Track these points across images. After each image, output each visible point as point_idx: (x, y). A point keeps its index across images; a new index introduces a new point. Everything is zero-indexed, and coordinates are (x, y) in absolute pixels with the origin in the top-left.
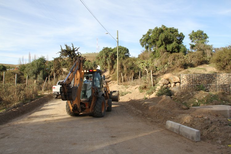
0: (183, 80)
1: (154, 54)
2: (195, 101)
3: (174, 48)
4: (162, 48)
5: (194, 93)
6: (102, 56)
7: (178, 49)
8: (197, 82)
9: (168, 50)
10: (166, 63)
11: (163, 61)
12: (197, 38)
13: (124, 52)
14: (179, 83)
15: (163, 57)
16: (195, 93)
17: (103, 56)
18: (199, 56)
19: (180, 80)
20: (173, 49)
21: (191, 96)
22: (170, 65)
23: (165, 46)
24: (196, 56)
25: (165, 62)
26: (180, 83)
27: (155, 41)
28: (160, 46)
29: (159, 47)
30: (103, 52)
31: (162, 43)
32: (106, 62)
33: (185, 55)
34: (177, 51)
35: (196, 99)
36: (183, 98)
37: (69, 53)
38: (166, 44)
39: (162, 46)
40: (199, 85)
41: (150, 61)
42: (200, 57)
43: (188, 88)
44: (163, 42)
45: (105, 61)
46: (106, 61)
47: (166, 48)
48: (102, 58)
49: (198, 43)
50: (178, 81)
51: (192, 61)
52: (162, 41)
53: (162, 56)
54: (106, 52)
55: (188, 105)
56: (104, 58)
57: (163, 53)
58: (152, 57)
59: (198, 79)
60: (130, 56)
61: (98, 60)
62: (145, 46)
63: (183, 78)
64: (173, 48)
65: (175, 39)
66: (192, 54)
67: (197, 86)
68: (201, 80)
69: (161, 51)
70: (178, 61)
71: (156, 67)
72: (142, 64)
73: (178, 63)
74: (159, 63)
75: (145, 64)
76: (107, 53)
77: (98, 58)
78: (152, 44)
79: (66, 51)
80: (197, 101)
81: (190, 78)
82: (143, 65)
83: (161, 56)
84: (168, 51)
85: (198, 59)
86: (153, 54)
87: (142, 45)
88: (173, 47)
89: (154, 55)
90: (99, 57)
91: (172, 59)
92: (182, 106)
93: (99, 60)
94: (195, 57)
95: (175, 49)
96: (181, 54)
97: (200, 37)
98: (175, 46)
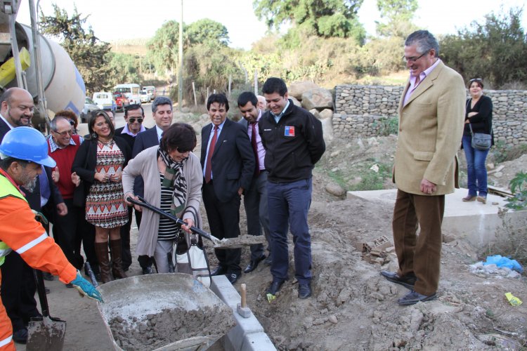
0: (343, 101)
1: (285, 40)
2: (371, 167)
3: (335, 28)
4: (307, 26)
5: (370, 143)
6: (160, 41)
7: (346, 28)
8: (383, 111)
9: (320, 31)
10: (312, 63)
11: (307, 57)
12: (394, 7)
13: (216, 34)
14: (330, 111)
15: (307, 47)
16: (374, 141)
17: (162, 42)
18: (394, 50)
19: (334, 101)
20: (332, 31)
21: (360, 151)
22: (322, 67)
23: (314, 21)
24: (387, 48)
25: (311, 59)
26: (332, 109)
27: (289, 6)
28: (304, 19)
29: (300, 23)
30: (165, 30)
31: (308, 13)
32: (170, 56)
33: (361, 46)
34: (343, 35)
35: (373, 160)
36: (336, 156)
37: (63, 27)
38: (318, 15)
39: (308, 21)
40: (386, 117)
41: (274, 56)
42: (396, 52)
43: (354, 126)
44: (311, 12)
45: (167, 56)
46: (171, 54)
47: (316, 26)
48: (160, 46)
49: (395, 19)
50: (326, 105)
51: (377, 62)
52: (307, 8)
53: (304, 46)
54: (171, 32)
55: (346, 179)
56: (165, 46)
57: (308, 37)
58: (280, 47)
59: (385, 99)
60: (229, 45)
61: (151, 51)
62: (264, 18)
63: (343, 95)
64: (333, 27)
65: (339, 6)
66: (379, 44)
67: (380, 120)
68: (394, 104)
69: (302, 32)
70: (343, 58)
71: (288, 73)
72: (254, 62)
73: (343, 63)
74: (295, 62)
75: (260, 62)
76: (174, 34)
77: (150, 46)
78: (283, 14)
79: (55, 21)
80: (375, 168)
81: (364, 98)
82: (256, 66)
83: (301, 46)
84: (320, 35)
85: (391, 58)
86: (283, 40)
87: (257, 15)
88: (334, 25)
89: (287, 42)
90: (154, 44)
91: (327, 54)
92: (327, 183)
93: (154, 51)
94: (385, 52)
95: (338, 28)
96: (351, 41)
97: (401, 7)
98: (339, 21)
